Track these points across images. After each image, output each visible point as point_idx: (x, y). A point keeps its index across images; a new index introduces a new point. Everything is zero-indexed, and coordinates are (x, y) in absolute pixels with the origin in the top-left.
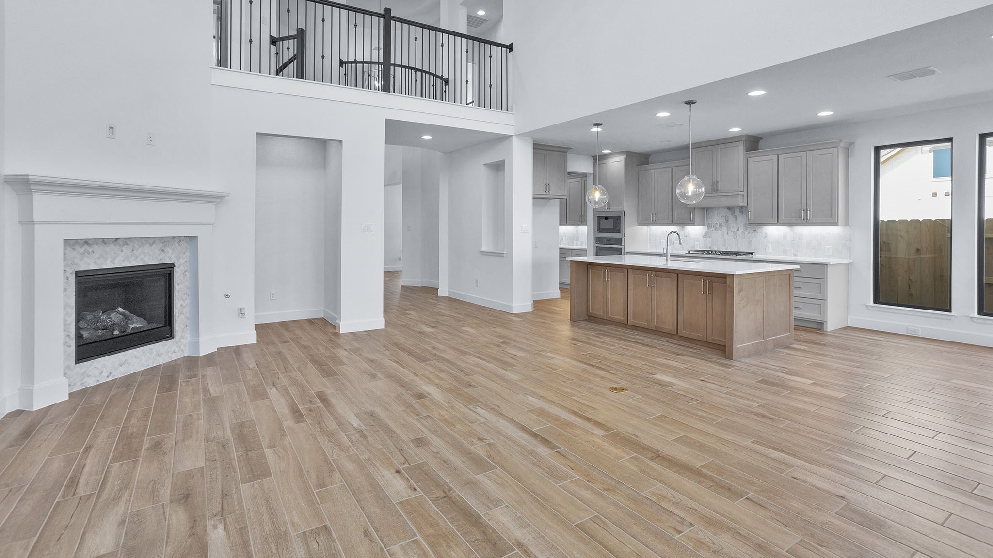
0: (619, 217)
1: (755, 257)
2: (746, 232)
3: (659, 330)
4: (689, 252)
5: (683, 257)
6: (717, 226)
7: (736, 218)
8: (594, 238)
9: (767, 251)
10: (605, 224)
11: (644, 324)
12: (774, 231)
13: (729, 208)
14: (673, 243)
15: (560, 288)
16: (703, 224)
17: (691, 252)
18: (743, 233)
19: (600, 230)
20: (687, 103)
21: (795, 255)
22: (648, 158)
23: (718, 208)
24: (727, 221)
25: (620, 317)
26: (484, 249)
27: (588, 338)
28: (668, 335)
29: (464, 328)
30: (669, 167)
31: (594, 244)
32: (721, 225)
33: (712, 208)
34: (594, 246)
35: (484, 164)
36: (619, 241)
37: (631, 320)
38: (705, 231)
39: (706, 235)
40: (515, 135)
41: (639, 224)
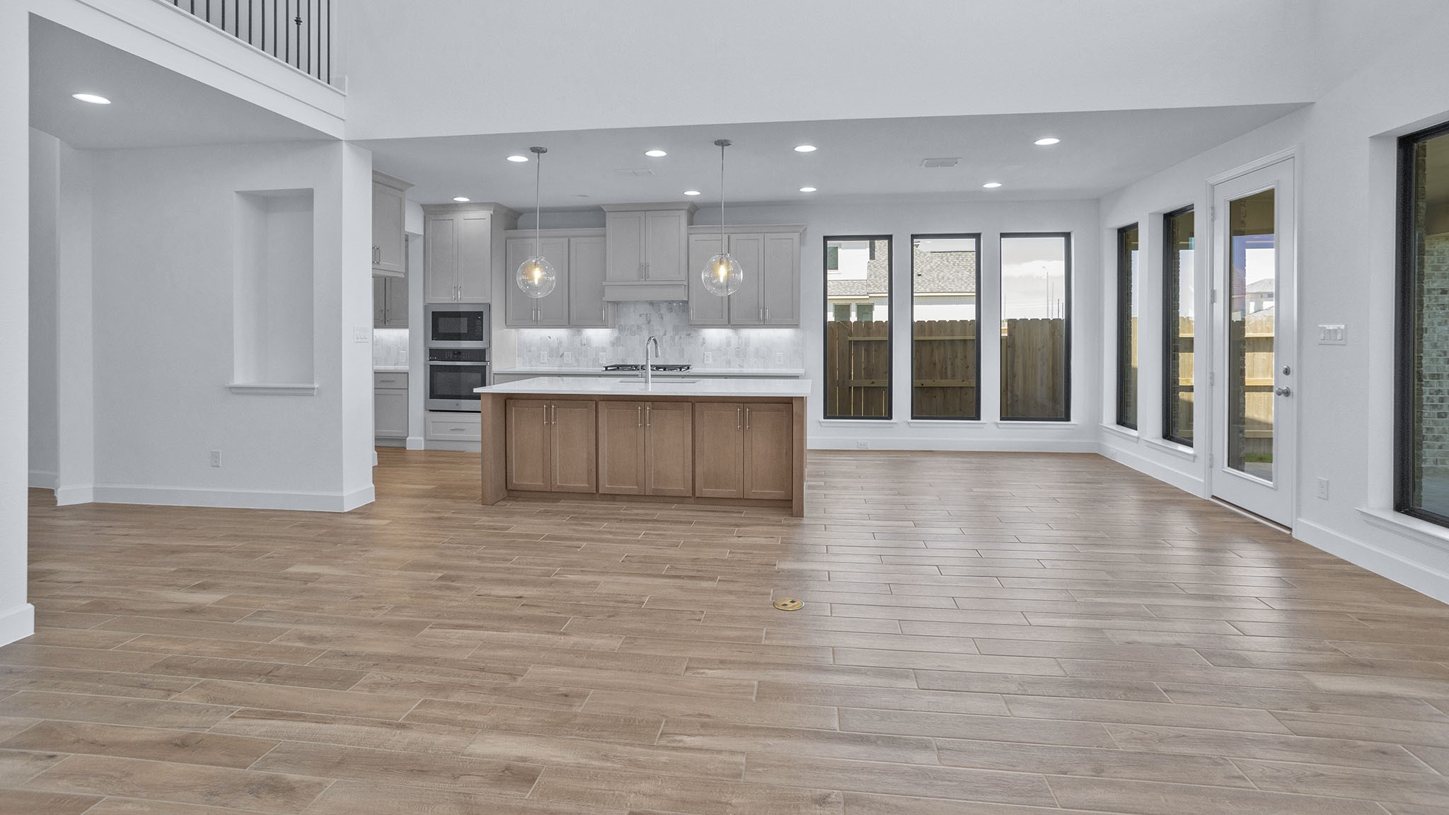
0: (481, 314)
1: (693, 370)
2: (677, 337)
3: (662, 494)
4: (606, 368)
5: (600, 376)
6: (634, 329)
7: (662, 318)
8: (425, 351)
9: (705, 362)
10: (444, 326)
11: (631, 488)
12: (715, 335)
13: (652, 303)
14: (562, 355)
15: (377, 448)
16: (613, 327)
17: (609, 368)
18: (673, 338)
19: (437, 335)
20: (718, 143)
21: (741, 367)
22: (517, 219)
23: (636, 303)
24: (649, 322)
25: (582, 485)
26: (239, 380)
27: (574, 530)
28: (679, 499)
29: (292, 570)
30: (566, 237)
31: (425, 360)
32: (639, 327)
33: (626, 302)
34: (425, 365)
35: (236, 192)
36: (481, 355)
37: (605, 487)
38: (615, 335)
39: (615, 343)
40: (349, 142)
41: (508, 326)
